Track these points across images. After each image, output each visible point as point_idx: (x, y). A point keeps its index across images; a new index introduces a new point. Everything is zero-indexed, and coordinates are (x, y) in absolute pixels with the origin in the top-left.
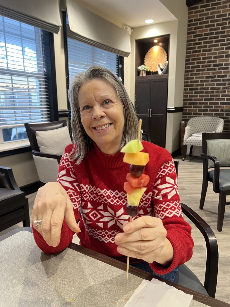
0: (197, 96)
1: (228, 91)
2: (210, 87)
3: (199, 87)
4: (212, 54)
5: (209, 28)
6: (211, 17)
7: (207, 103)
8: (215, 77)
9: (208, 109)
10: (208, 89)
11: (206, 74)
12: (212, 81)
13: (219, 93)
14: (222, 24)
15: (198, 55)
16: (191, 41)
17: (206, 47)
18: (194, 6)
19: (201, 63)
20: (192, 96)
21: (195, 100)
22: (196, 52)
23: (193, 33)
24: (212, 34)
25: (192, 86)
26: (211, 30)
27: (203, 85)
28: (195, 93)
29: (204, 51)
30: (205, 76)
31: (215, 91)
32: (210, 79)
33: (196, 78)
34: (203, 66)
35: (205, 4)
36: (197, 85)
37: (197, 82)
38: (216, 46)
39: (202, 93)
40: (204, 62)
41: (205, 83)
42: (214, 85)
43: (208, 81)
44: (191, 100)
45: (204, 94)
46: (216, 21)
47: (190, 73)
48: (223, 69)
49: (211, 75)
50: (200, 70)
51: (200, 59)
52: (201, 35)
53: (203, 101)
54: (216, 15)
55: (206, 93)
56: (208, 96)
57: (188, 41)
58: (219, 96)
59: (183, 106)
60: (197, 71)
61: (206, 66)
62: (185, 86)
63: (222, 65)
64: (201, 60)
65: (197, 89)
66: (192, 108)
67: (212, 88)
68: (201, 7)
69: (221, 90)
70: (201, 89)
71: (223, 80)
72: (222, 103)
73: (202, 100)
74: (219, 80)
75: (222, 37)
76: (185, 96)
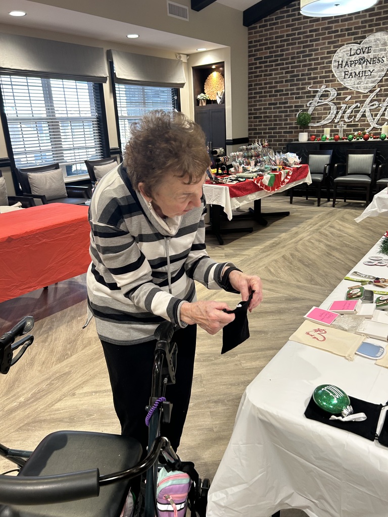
0: (261, 125)
1: (290, 119)
2: (273, 115)
3: (263, 115)
4: (273, 79)
5: (268, 51)
6: (270, 39)
7: (271, 133)
8: (276, 104)
9: (273, 139)
10: (271, 117)
11: (268, 100)
12: (274, 108)
13: (281, 121)
14: (281, 46)
15: (260, 80)
16: (252, 64)
17: (266, 71)
18: (253, 25)
19: (262, 88)
20: (257, 125)
21: (259, 129)
22: (258, 76)
23: (254, 55)
24: (272, 57)
25: (256, 114)
26: (270, 52)
27: (266, 113)
28: (260, 121)
29: (265, 75)
30: (268, 102)
31: (278, 119)
32: (273, 106)
33: (260, 105)
34: (265, 92)
36: (261, 113)
37: (261, 109)
38: (276, 70)
39: (266, 121)
40: (266, 88)
41: (268, 111)
42: (276, 112)
43: (271, 109)
44: (256, 129)
45: (268, 123)
46: (275, 42)
47: (253, 100)
48: (284, 95)
49: (273, 102)
50: (262, 97)
51: (261, 84)
52: (262, 58)
53: (267, 131)
54: (274, 36)
55: (270, 121)
56: (271, 125)
57: (249, 65)
58: (281, 124)
59: (249, 137)
60: (260, 97)
61: (268, 92)
62: (250, 114)
63: (283, 91)
64: (263, 86)
65: (261, 117)
66: (258, 139)
67: (275, 116)
68: (260, 27)
69: (283, 118)
70: (265, 117)
71: (285, 107)
72: (285, 132)
73: (266, 129)
74: (281, 107)
75: (281, 60)
76: (250, 126)
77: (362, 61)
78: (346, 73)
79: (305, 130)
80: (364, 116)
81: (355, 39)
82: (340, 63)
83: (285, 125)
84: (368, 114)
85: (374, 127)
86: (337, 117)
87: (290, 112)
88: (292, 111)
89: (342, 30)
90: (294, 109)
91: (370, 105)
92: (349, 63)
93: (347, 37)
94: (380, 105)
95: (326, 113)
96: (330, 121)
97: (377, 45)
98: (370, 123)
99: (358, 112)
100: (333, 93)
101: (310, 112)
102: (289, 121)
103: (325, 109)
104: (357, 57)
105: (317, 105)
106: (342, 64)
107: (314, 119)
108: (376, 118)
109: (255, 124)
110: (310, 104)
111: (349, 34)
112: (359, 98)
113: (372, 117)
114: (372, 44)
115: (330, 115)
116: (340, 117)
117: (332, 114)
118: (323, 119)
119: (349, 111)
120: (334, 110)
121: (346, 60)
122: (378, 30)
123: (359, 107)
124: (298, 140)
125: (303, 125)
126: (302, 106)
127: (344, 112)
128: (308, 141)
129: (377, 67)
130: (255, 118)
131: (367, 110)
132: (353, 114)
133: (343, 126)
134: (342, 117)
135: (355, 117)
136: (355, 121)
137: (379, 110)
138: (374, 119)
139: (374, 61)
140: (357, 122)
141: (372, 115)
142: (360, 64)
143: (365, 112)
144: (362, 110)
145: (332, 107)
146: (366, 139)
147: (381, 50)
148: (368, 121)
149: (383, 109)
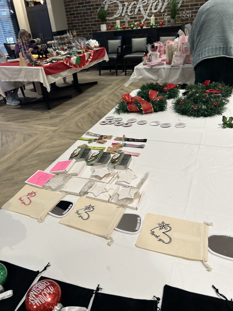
0: (75, 20)
1: (94, 14)
2: (82, 12)
7: (83, 26)
8: (83, 3)
9: (85, 30)
12: (82, 7)
13: (88, 16)
20: (73, 21)
21: (75, 23)
25: (70, 11)
27: (77, 10)
28: (74, 17)
30: (77, 2)
31: (86, 15)
36: (74, 11)
37: (73, 8)
39: (78, 17)
42: (84, 10)
43: (80, 7)
44: (73, 23)
49: (81, 2)
55: (81, 17)
56: (82, 19)
58: (88, 19)
59: (69, 29)
62: (67, 12)
65: (74, 14)
69: (89, 14)
70: (77, 14)
71: (89, 6)
72: (92, 25)
73: (79, 23)
74: (87, 6)
76: (68, 21)
79: (104, 22)
80: (139, 10)
83: (91, 19)
84: (142, 9)
85: (146, 19)
86: (123, 12)
87: (93, 9)
88: (94, 9)
90: (95, 7)
91: (142, 3)
94: (149, 3)
95: (116, 10)
96: (119, 15)
98: (144, 16)
99: (135, 8)
101: (106, 9)
102: (93, 16)
103: (115, 6)
105: (109, 3)
107: (109, 14)
108: (147, 12)
109: (72, 19)
110: (105, 2)
113: (144, 11)
115: (119, 11)
116: (125, 12)
117: (120, 10)
118: (115, 14)
119: (130, 7)
120: (120, 8)
123: (136, 5)
124: (100, 30)
125: (103, 19)
126: (100, 5)
127: (127, 8)
128: (107, 30)
130: (71, 14)
131: (141, 6)
132: (133, 9)
133: (127, 18)
134: (126, 12)
135: (134, 12)
136: (134, 15)
137: (148, 6)
138: (146, 13)
140: (136, 15)
141: (144, 9)
143: (140, 8)
144: (138, 6)
145: (119, 4)
146: (142, 27)
148: (142, 15)
149: (151, 5)
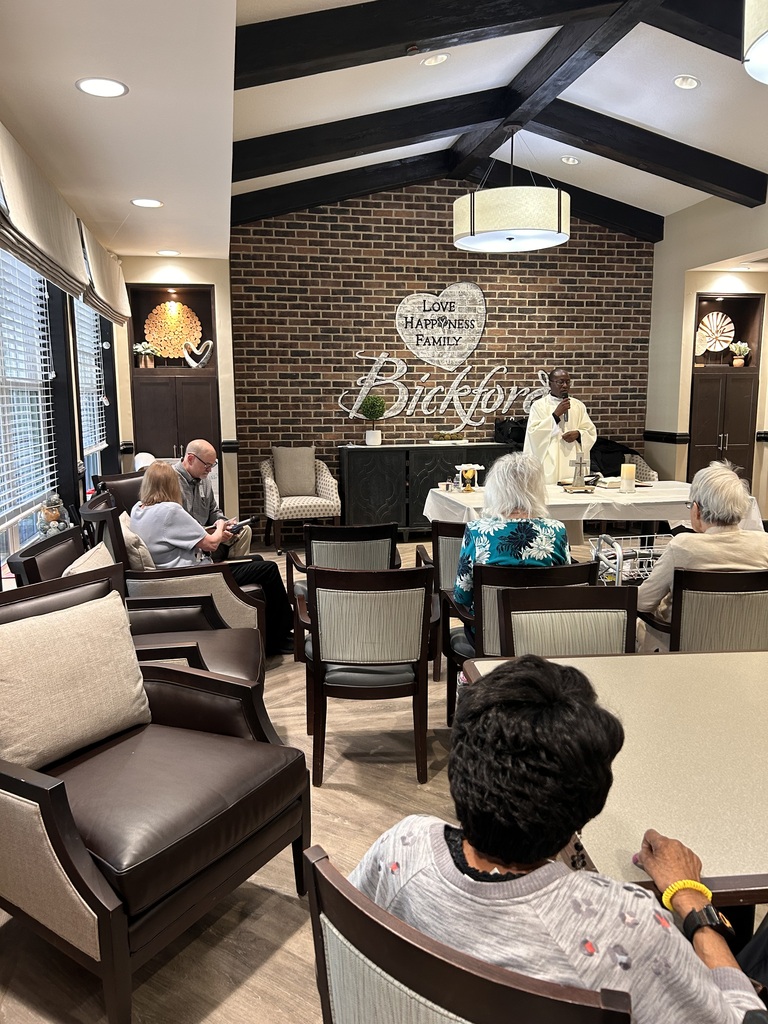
0: (265, 415)
1: (324, 405)
2: (291, 396)
3: (268, 396)
4: (287, 330)
5: (275, 279)
6: (278, 258)
7: (288, 429)
8: (296, 376)
10: (286, 400)
11: (279, 368)
12: (292, 384)
13: (308, 408)
14: (300, 275)
15: (258, 330)
17: (273, 314)
18: (243, 227)
19: (266, 345)
20: (256, 414)
21: (262, 422)
22: (254, 321)
24: (283, 290)
25: (253, 392)
26: (279, 282)
27: (275, 391)
28: (261, 407)
29: (270, 322)
30: (278, 373)
31: (301, 404)
32: (289, 380)
33: (260, 376)
34: (271, 353)
35: (262, 228)
36: (264, 391)
37: (263, 384)
38: (294, 316)
39: (276, 407)
40: (273, 345)
41: (279, 388)
42: (296, 392)
43: (285, 384)
44: (255, 422)
45: (280, 410)
46: (288, 266)
47: (245, 365)
48: (311, 361)
49: (289, 372)
50: (266, 361)
51: (263, 337)
52: (261, 290)
53: (280, 425)
54: (286, 254)
55: (283, 407)
56: (288, 414)
57: (234, 297)
58: (309, 414)
60: (260, 361)
61: (277, 353)
62: (237, 392)
63: (308, 354)
64: (267, 341)
65: (265, 399)
66: (259, 440)
67: (294, 399)
68: (255, 233)
69: (312, 403)
70: (272, 399)
71: (314, 384)
72: (316, 429)
73: (276, 422)
74: (307, 384)
75: (301, 299)
76: (239, 415)
77: (442, 322)
78: (420, 337)
80: (451, 406)
81: (429, 286)
82: (409, 319)
83: (316, 416)
84: (457, 403)
85: (467, 425)
86: (410, 407)
87: (324, 393)
88: (330, 392)
89: (408, 269)
90: (332, 387)
91: (459, 390)
92: (423, 322)
93: (416, 281)
94: (473, 391)
95: (391, 399)
96: (398, 412)
97: (463, 301)
98: (461, 418)
99: (442, 399)
100: (401, 367)
102: (322, 410)
103: (388, 392)
104: (435, 315)
105: (373, 385)
106: (412, 322)
108: (470, 410)
109: (252, 411)
110: (362, 381)
111: (419, 278)
112: (443, 378)
113: (463, 408)
114: (456, 299)
115: (398, 402)
116: (414, 406)
117: (401, 400)
118: (388, 409)
119: (428, 397)
120: (403, 395)
121: (418, 317)
122: (463, 280)
123: (443, 393)
126: (349, 384)
127: (421, 399)
129: (465, 334)
130: (251, 399)
131: (456, 397)
132: (435, 402)
134: (418, 406)
135: (438, 407)
136: (438, 415)
137: (473, 398)
138: (466, 412)
139: (461, 323)
140: (442, 414)
141: (463, 405)
142: (440, 326)
143: (452, 400)
144: (448, 397)
145: (400, 389)
147: (469, 309)
148: (457, 415)
149: (477, 397)
